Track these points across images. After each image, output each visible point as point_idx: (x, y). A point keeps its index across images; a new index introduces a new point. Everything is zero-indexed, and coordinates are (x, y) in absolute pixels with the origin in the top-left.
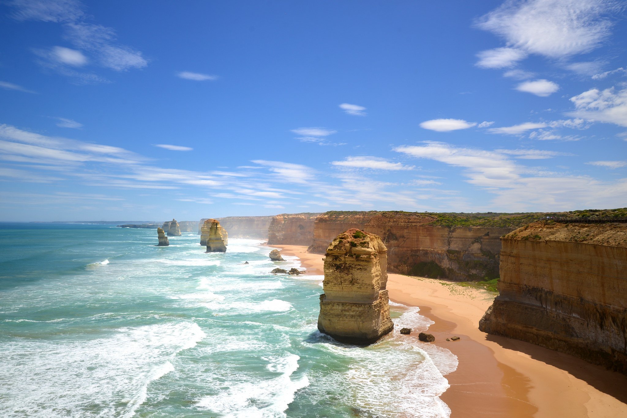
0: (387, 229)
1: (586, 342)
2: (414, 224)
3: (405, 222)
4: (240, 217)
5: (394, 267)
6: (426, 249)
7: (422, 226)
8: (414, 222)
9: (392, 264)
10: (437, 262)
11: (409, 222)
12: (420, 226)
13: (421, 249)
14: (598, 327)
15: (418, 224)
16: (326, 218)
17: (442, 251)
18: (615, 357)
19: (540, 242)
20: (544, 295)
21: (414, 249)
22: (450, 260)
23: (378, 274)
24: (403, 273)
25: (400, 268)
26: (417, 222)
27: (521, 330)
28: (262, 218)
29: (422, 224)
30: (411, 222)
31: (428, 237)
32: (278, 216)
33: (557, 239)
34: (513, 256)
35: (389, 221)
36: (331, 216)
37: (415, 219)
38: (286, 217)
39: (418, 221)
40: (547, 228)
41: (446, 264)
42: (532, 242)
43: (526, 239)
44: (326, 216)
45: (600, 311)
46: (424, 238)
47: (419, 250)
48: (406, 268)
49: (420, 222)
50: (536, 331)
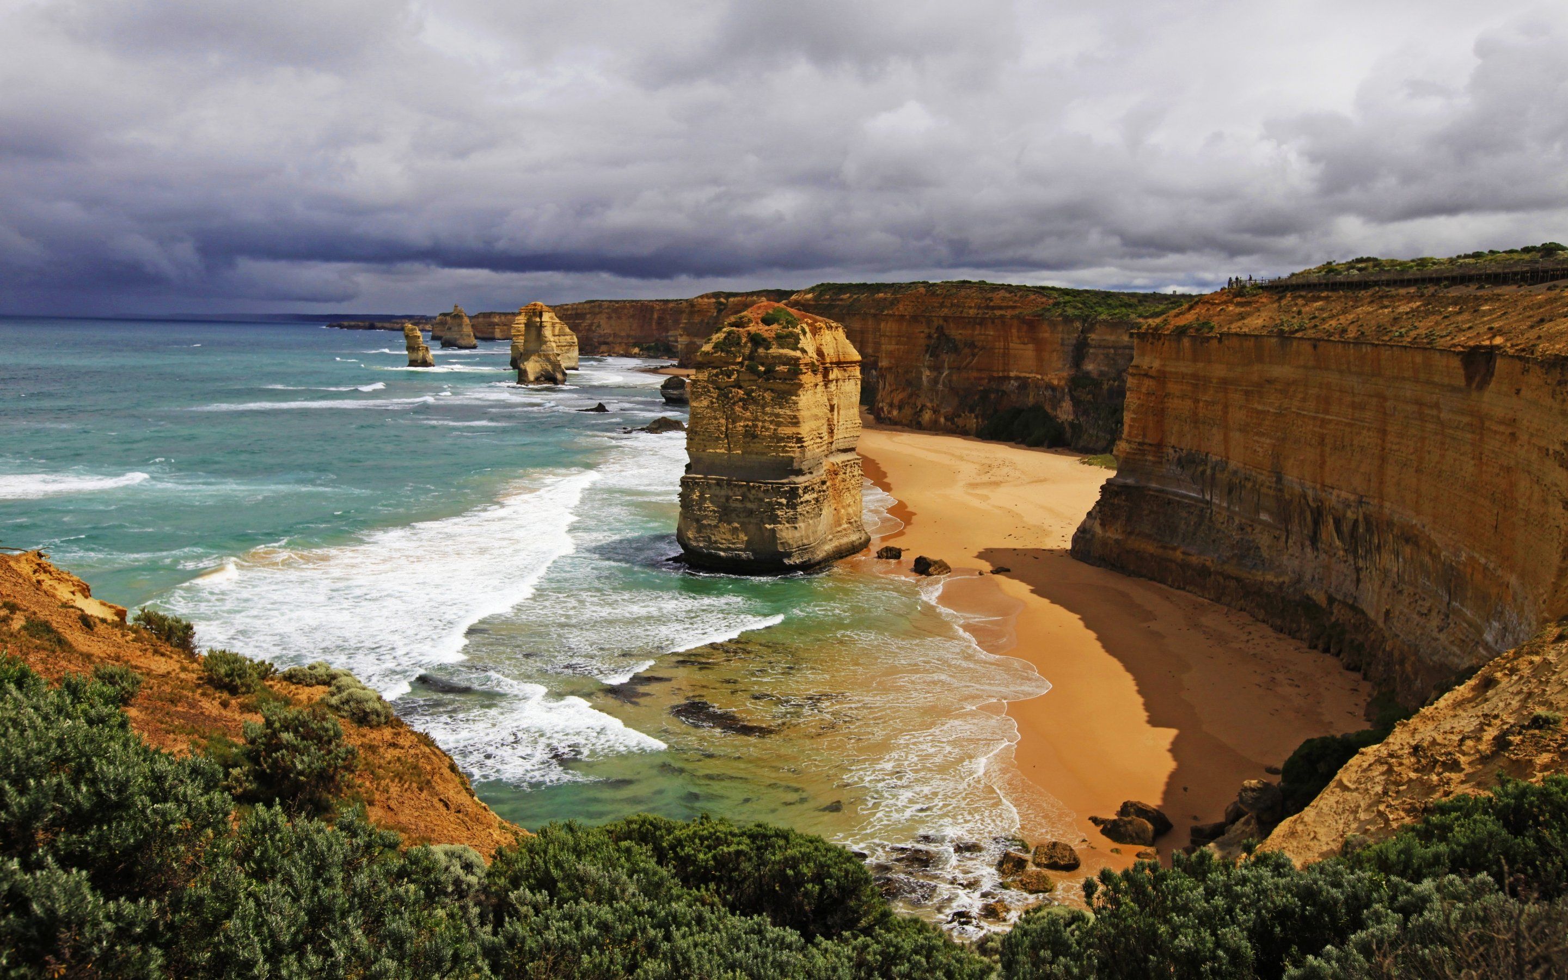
0: (936, 324)
1: (1281, 580)
2: (998, 313)
3: (979, 308)
4: (617, 302)
5: (946, 419)
6: (1023, 375)
7: (1018, 317)
8: (1000, 308)
9: (943, 411)
10: (1048, 408)
11: (987, 307)
12: (1012, 317)
13: (1012, 374)
14: (1308, 543)
15: (1009, 313)
16: (807, 300)
17: (1059, 379)
18: (1332, 613)
19: (1208, 339)
20: (1209, 472)
21: (995, 374)
22: (1076, 402)
23: (820, 414)
24: (963, 433)
25: (959, 421)
26: (1007, 308)
27: (1152, 555)
28: (671, 305)
29: (1017, 312)
30: (993, 308)
31: (1031, 346)
32: (702, 297)
33: (1246, 330)
34: (1151, 377)
35: (942, 305)
36: (821, 294)
37: (1004, 299)
38: (722, 300)
39: (1011, 304)
40: (1238, 304)
41: (1065, 412)
42: (1193, 338)
43: (1181, 332)
44: (810, 296)
45: (1311, 504)
46: (1022, 346)
47: (1009, 378)
48: (972, 422)
49: (1014, 308)
50: (1181, 556)
